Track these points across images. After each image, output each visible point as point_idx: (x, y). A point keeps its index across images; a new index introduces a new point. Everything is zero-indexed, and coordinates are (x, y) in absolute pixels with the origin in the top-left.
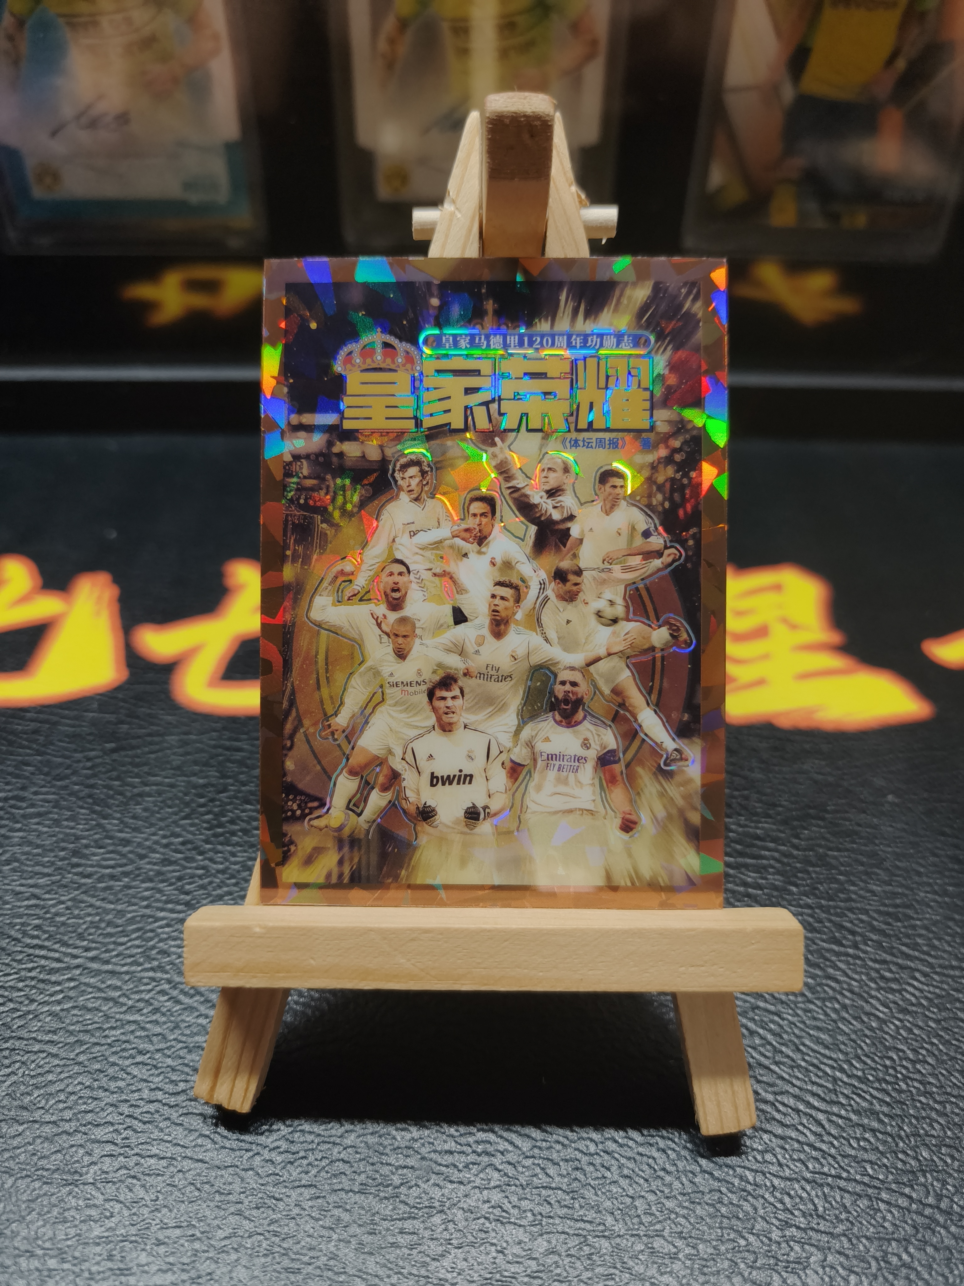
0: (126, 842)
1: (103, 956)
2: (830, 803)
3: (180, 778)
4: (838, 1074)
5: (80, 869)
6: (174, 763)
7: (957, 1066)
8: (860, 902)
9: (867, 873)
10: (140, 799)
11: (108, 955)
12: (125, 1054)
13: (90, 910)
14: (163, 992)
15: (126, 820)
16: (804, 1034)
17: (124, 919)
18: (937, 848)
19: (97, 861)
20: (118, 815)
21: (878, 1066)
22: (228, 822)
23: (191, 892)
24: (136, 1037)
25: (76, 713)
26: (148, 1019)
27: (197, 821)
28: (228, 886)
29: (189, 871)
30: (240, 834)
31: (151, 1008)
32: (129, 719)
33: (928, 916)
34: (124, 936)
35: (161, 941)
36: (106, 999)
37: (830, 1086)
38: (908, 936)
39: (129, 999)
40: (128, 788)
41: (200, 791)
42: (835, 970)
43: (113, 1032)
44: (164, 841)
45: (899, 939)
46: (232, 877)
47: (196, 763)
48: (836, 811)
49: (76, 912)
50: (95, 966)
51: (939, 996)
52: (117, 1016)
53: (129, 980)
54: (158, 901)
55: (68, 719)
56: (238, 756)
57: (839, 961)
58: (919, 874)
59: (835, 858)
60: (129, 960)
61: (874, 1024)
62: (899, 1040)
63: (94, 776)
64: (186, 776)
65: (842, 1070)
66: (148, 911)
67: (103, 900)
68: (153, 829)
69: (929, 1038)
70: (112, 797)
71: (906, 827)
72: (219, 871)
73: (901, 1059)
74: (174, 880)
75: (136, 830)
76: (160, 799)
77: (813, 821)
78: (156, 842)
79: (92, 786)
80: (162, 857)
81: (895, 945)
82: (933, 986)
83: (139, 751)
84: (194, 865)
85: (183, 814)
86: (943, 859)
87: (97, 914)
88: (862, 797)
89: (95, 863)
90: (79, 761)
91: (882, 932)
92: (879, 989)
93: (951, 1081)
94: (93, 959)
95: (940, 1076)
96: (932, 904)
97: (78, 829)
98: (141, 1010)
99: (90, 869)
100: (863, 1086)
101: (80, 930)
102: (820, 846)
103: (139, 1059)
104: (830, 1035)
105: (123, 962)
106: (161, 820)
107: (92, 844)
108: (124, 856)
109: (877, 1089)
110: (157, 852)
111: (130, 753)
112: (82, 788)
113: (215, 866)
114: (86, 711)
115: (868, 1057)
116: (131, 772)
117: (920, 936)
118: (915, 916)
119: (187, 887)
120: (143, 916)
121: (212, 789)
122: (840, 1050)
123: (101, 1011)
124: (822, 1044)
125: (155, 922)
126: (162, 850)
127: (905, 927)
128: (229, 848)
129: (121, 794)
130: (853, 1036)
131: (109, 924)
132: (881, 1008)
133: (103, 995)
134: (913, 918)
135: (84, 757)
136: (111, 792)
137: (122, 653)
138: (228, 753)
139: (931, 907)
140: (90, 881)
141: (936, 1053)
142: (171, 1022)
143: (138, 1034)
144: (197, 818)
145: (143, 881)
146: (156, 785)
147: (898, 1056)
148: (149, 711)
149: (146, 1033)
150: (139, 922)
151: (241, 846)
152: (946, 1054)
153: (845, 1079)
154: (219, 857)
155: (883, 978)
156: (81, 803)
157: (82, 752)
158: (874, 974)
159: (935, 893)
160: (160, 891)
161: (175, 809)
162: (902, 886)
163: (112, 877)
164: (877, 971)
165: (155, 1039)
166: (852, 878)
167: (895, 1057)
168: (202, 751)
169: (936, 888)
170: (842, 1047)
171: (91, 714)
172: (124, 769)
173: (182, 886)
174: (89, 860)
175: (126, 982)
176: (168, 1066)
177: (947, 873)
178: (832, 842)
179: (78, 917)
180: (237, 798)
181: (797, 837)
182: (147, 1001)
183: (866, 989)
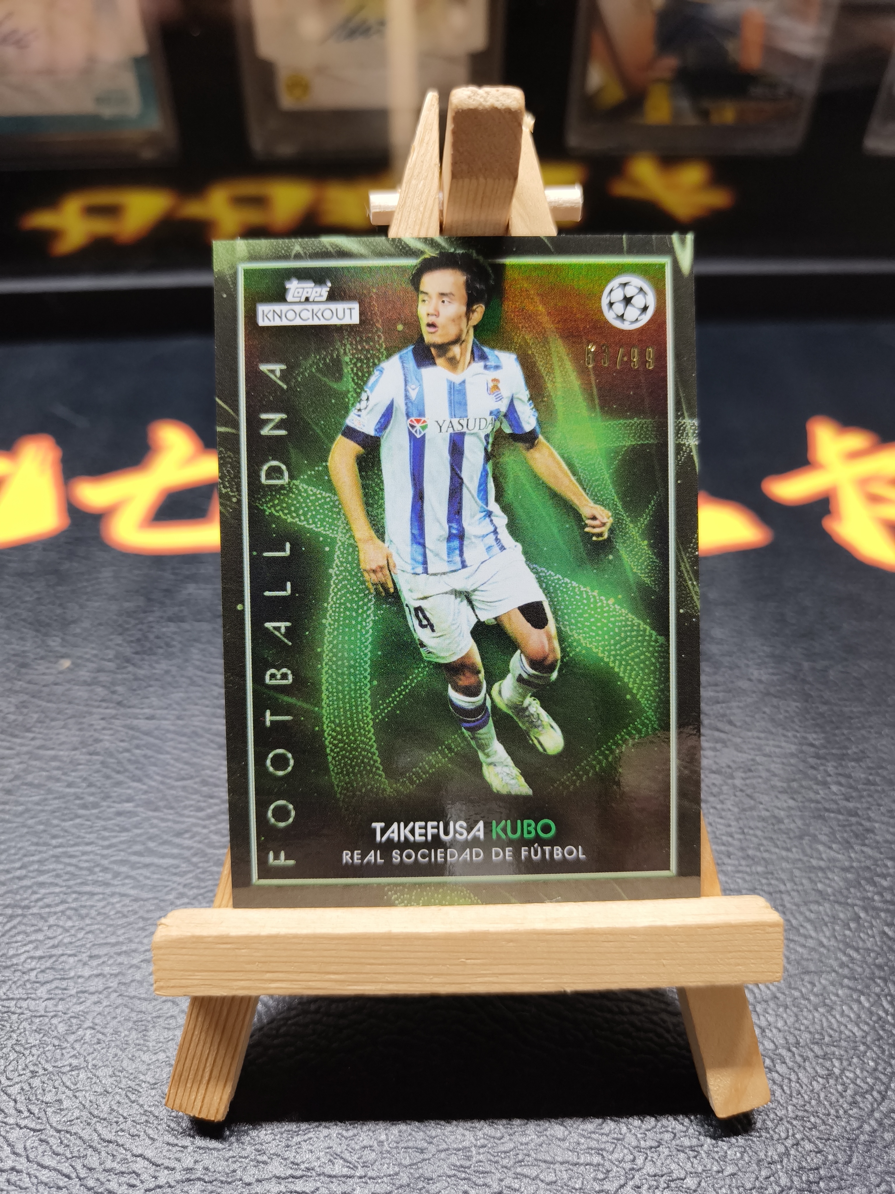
14: (98, 771)
39: (69, 776)
43: (57, 801)
131: (53, 720)
137: (63, 505)
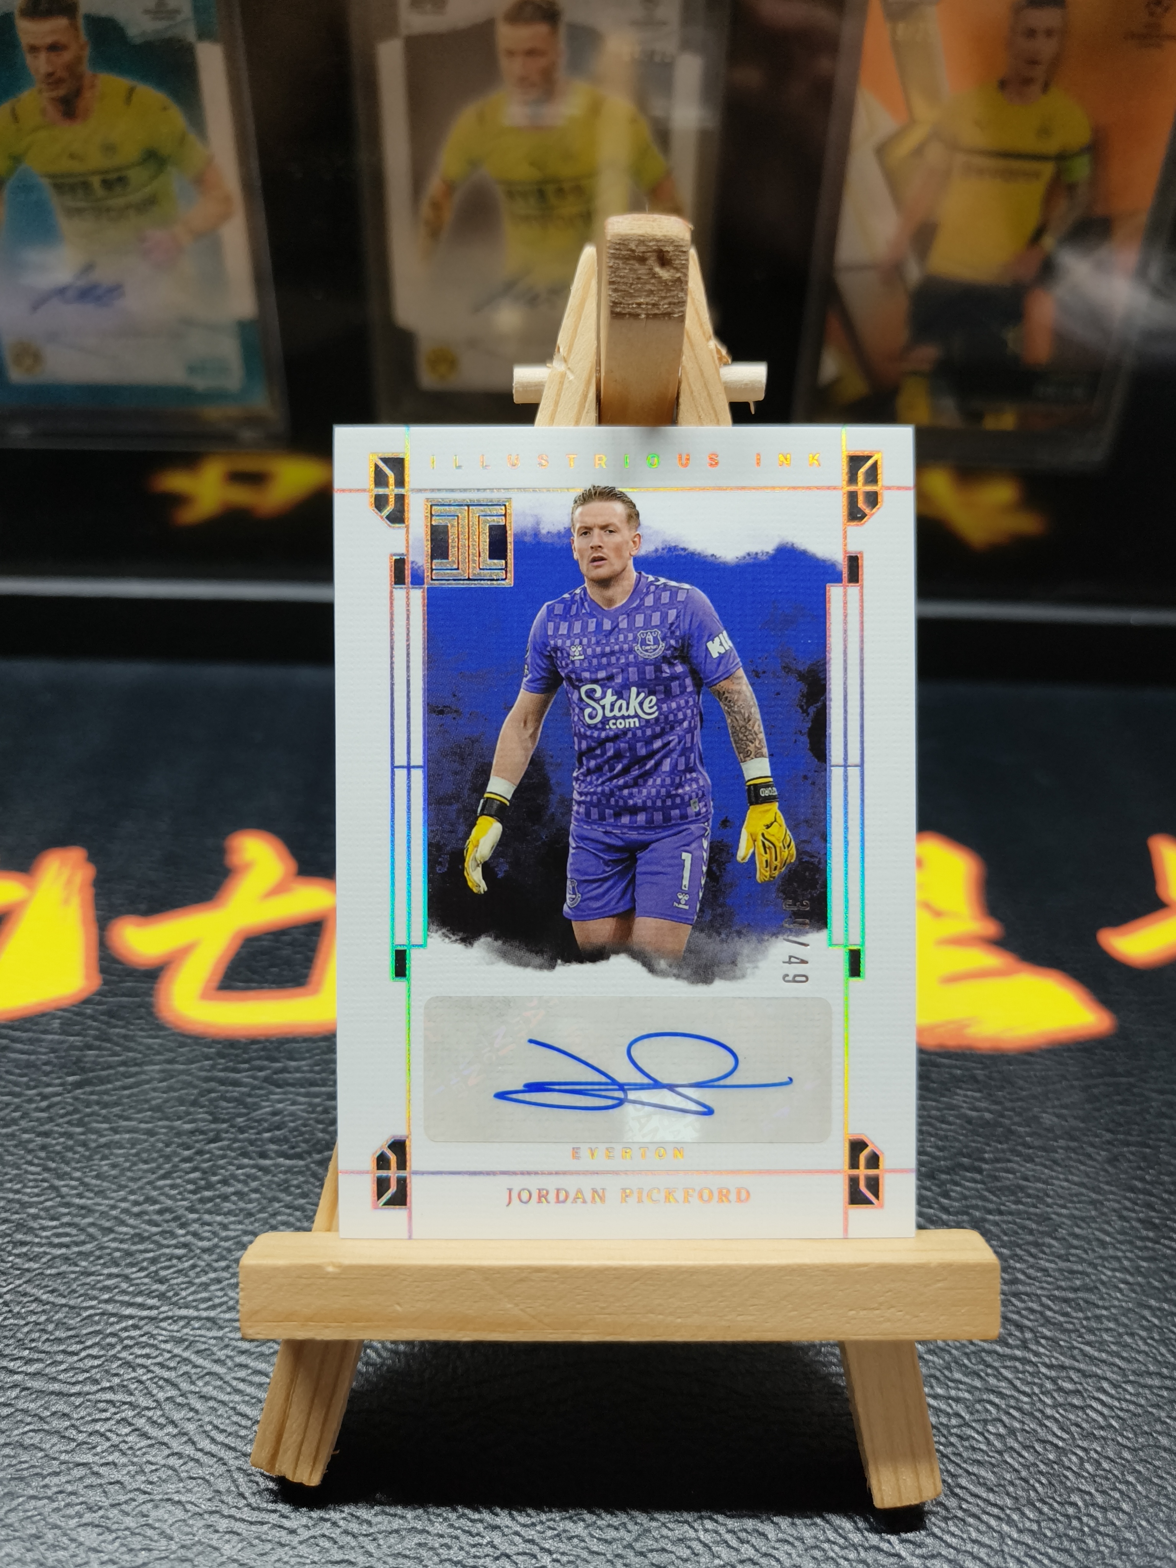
0: (88, 1210)
1: (47, 1370)
2: (988, 1148)
3: (160, 1123)
4: (1005, 1528)
5: (24, 1249)
6: (154, 1102)
7: (1161, 1514)
8: (1029, 1285)
9: (1036, 1244)
10: (107, 1152)
11: (54, 1370)
12: (71, 1511)
13: (34, 1306)
14: (124, 1422)
15: (86, 1180)
16: (960, 1471)
17: (78, 1319)
18: (1126, 1209)
19: (47, 1237)
20: (78, 1174)
21: (1060, 1518)
22: (219, 1182)
23: (167, 1280)
24: (86, 1487)
25: (31, 1034)
26: (103, 1461)
27: (179, 1181)
28: (215, 1270)
29: (167, 1251)
30: (234, 1198)
31: (108, 1444)
32: (97, 1043)
33: (1116, 1303)
34: (77, 1343)
35: (125, 1348)
36: (48, 1432)
37: (995, 1545)
38: (1091, 1331)
39: (79, 1432)
40: (94, 1137)
41: (185, 1139)
42: (999, 1380)
43: (55, 1480)
44: (136, 1209)
45: (1081, 1336)
46: (222, 1258)
47: (181, 1101)
48: (997, 1160)
49: (16, 1309)
50: (37, 1384)
51: (1135, 1415)
52: (63, 1457)
53: (80, 1405)
54: (124, 1292)
55: (22, 1042)
56: (236, 1092)
57: (1005, 1367)
58: (1103, 1244)
59: (996, 1224)
60: (81, 1377)
61: (1051, 1456)
62: (1085, 1478)
63: (51, 1119)
64: (167, 1119)
65: (1010, 1522)
66: (110, 1308)
67: (52, 1292)
68: (122, 1193)
69: (1123, 1474)
70: (70, 1149)
71: (1085, 1180)
72: (204, 1250)
73: (1087, 1505)
74: (145, 1264)
75: (101, 1193)
76: (134, 1151)
77: (968, 1174)
78: (125, 1211)
79: (46, 1134)
80: (132, 1231)
81: (1075, 1344)
82: (1126, 1400)
83: (110, 1086)
84: (174, 1242)
85: (162, 1172)
86: (1134, 1223)
87: (44, 1311)
88: (1028, 1139)
89: (44, 1241)
90: (30, 1101)
91: (1059, 1326)
92: (1055, 1406)
93: (1153, 1536)
94: (34, 1375)
95: (1139, 1529)
96: (1122, 1286)
97: (25, 1194)
98: (94, 1448)
99: (36, 1249)
100: (1038, 1545)
101: (20, 1335)
102: (976, 1207)
103: (88, 1517)
104: (993, 1472)
105: (74, 1380)
106: (132, 1179)
107: (42, 1213)
108: (82, 1230)
109: (1058, 1550)
110: (127, 1225)
111: (98, 1088)
112: (32, 1136)
113: (200, 1244)
114: (45, 1032)
115: (1045, 1503)
116: (99, 1115)
117: (1107, 1330)
118: (1100, 1303)
119: (163, 1273)
120: (103, 1314)
121: (201, 1137)
122: (1008, 1494)
123: (42, 1450)
124: (985, 1484)
125: (117, 1323)
126: (132, 1221)
127: (1087, 1318)
128: (219, 1218)
129: (84, 1144)
130: (1024, 1474)
131: (59, 1324)
132: (1059, 1433)
133: (46, 1427)
134: (1098, 1307)
135: (38, 1095)
136: (71, 1143)
137: (94, 954)
138: (222, 1088)
139: (1120, 1291)
140: (36, 1266)
141: (1133, 1496)
142: (133, 1464)
143: (88, 1481)
144: (180, 1177)
145: (104, 1265)
146: (129, 1132)
147: (1084, 1501)
148: (123, 1031)
149: (99, 1481)
150: (98, 1323)
151: (236, 1216)
152: (1146, 1497)
153: (1015, 1535)
154: (205, 1231)
155: (1060, 1389)
156: (29, 1158)
157: (35, 1087)
158: (1049, 1385)
159: (1125, 1270)
160: (126, 1278)
161: (154, 1165)
162: (1082, 1260)
163: (66, 1259)
164: (1053, 1380)
165: (111, 1489)
166: (1019, 1251)
167: (1080, 1504)
168: (190, 1085)
169: (1126, 1263)
170: (1011, 1489)
171: (50, 1037)
172: (88, 1110)
173: (156, 1272)
174: (37, 1236)
175: (77, 1407)
176: (127, 1529)
177: (1139, 1243)
178: (991, 1202)
179: (18, 1315)
180: (232, 1150)
181: (946, 1195)
182: (102, 1435)
183: (1041, 1407)
